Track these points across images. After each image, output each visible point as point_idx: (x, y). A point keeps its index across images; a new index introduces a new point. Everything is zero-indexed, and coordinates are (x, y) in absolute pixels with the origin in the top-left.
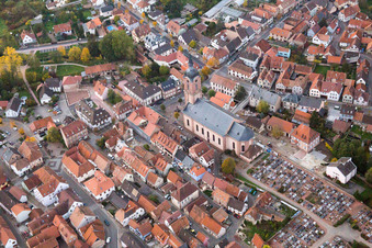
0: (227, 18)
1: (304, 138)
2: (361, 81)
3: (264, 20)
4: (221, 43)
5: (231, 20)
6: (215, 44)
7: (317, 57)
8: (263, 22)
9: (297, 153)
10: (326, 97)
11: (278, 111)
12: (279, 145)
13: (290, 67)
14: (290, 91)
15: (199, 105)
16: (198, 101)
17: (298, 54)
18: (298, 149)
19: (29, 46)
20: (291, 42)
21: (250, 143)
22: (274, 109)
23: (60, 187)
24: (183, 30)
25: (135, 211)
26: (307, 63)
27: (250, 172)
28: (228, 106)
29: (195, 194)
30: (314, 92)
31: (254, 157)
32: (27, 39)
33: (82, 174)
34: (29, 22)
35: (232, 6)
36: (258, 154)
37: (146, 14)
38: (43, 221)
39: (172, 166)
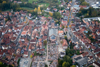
0: (87, 21)
2: (92, 43)
7: (92, 36)
12: (61, 45)
13: (82, 34)
19: (47, 10)
20: (91, 30)
21: (53, 40)
22: (68, 39)
23: (18, 30)
24: (73, 18)
25: (22, 39)
26: (88, 36)
27: (49, 46)
28: (61, 34)
29: (35, 43)
30: (80, 40)
31: (52, 44)
32: (48, 9)
33: (24, 30)
34: (53, 7)
35: (92, 20)
36: (54, 44)
37: (73, 13)
38: (10, 33)
39: (38, 37)
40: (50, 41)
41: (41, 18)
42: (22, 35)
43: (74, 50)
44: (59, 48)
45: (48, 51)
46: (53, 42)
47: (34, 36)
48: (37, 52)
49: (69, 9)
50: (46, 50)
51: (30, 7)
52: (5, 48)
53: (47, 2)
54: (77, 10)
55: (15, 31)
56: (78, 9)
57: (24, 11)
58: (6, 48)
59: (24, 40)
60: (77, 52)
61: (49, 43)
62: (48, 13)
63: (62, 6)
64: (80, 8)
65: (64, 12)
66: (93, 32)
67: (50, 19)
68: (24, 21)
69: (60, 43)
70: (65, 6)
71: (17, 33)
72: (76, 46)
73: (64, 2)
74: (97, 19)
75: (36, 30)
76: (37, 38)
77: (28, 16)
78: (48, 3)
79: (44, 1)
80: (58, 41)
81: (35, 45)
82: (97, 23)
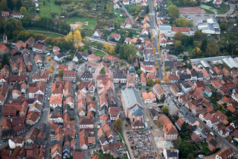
0: (199, 66)
1: (167, 130)
2: (233, 125)
3: (215, 74)
4: (179, 73)
5: (201, 68)
6: (177, 72)
7: (225, 104)
9: (161, 138)
10: (205, 122)
11: (174, 116)
12: (157, 130)
13: (201, 100)
14: (191, 111)
16: (130, 87)
17: (216, 97)
18: (163, 136)
19: (95, 37)
20: (219, 90)
21: (138, 118)
22: (171, 113)
23: (40, 92)
24: (168, 60)
25: (57, 117)
26: (215, 103)
27: (128, 133)
28: (151, 101)
29: (91, 126)
30: (201, 116)
31: (137, 127)
32: (96, 34)
33: (54, 93)
34: (106, 28)
35: (209, 62)
36: (140, 127)
37: (161, 47)
38: (19, 101)
39: (95, 110)
40: (128, 119)
41: (86, 59)
42: (51, 105)
43: (194, 143)
44: (155, 138)
45: (132, 148)
46: (137, 123)
47: (85, 108)
48: (104, 153)
49: (150, 36)
50: (126, 146)
51: (49, 29)
52: (18, 145)
53: (90, 15)
54: (169, 38)
55: (31, 95)
56: (169, 35)
57: (37, 38)
58: (21, 145)
59: (60, 119)
60: (201, 148)
61: (126, 126)
62: (100, 46)
63: (128, 26)
64: (174, 33)
65: (139, 42)
66: (223, 94)
67: (109, 62)
68: (43, 66)
69: (155, 125)
70: (137, 27)
71: (37, 101)
72: (197, 132)
73: (131, 17)
74: (220, 62)
75: (84, 91)
76: (93, 112)
77: (51, 52)
78: (91, 18)
79: (81, 14)
80: (148, 120)
81: (92, 133)
82: (227, 71)
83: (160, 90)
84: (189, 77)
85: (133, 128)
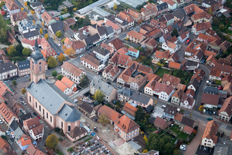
0: (96, 17)
1: (124, 127)
2: (191, 87)
3: (125, 23)
4: (81, 36)
5: (99, 19)
6: (76, 36)
7: (162, 61)
8: (123, 24)
9: (117, 141)
10: (157, 96)
11: (113, 101)
12: (104, 131)
13: (134, 66)
14: (129, 86)
15: (41, 84)
16: (40, 81)
17: (145, 56)
18: (119, 137)
20: (143, 45)
21: (76, 124)
22: (109, 99)
24: (53, 21)
26: (151, 64)
27: (71, 150)
28: (71, 91)
30: (148, 90)
31: (78, 138)
36: (82, 136)
43: (162, 131)
44: (111, 144)
46: (78, 131)
61: (61, 140)
66: (151, 47)
80: (83, 120)
82: (137, 14)
83: (75, 71)
84: (97, 37)
85: (73, 140)
